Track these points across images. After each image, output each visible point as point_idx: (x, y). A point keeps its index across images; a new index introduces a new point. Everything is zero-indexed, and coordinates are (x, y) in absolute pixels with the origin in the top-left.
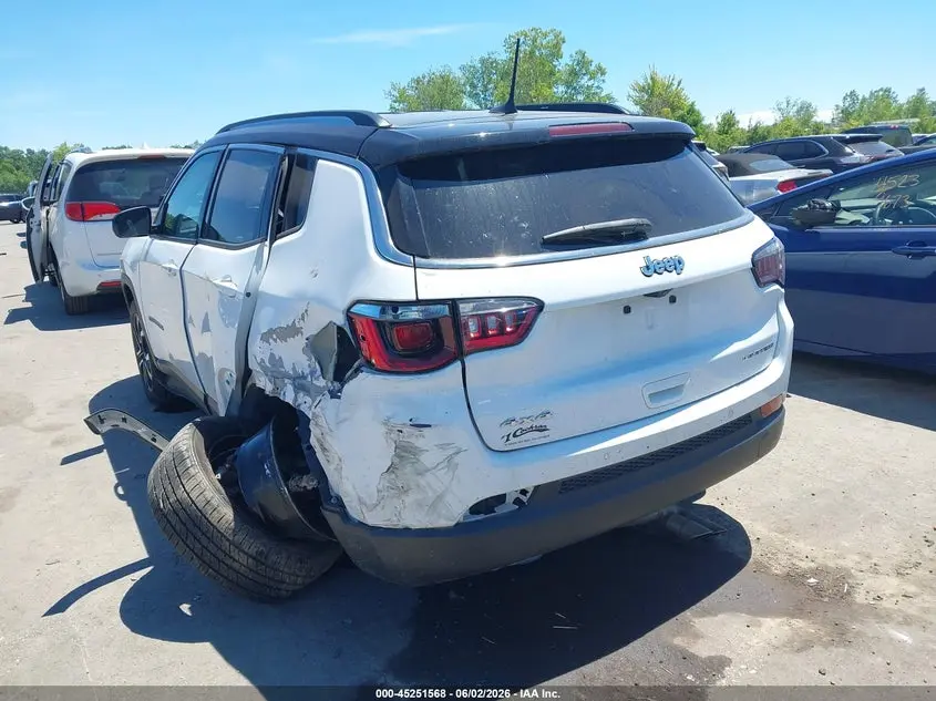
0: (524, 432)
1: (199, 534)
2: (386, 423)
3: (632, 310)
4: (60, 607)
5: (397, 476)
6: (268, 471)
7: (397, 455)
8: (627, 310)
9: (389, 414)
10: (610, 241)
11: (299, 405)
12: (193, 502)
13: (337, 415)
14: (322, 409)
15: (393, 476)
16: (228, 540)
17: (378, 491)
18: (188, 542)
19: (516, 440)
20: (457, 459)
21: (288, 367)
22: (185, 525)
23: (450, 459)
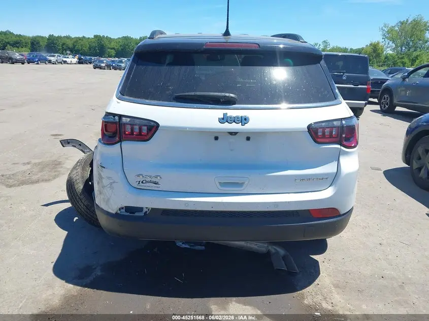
0: (147, 182)
3: (219, 139)
4: (47, 205)
8: (216, 138)
10: (211, 102)
12: (73, 178)
16: (78, 196)
19: (143, 184)
20: (114, 185)
23: (111, 184)
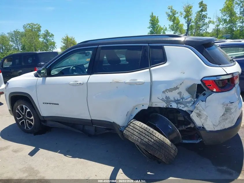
1: (164, 148)
2: (223, 104)
5: (225, 116)
6: (170, 127)
7: (225, 111)
11: (179, 108)
12: (160, 139)
13: (205, 106)
14: (200, 105)
15: (224, 117)
16: (170, 147)
18: (161, 151)
22: (159, 146)
23: (236, 109)
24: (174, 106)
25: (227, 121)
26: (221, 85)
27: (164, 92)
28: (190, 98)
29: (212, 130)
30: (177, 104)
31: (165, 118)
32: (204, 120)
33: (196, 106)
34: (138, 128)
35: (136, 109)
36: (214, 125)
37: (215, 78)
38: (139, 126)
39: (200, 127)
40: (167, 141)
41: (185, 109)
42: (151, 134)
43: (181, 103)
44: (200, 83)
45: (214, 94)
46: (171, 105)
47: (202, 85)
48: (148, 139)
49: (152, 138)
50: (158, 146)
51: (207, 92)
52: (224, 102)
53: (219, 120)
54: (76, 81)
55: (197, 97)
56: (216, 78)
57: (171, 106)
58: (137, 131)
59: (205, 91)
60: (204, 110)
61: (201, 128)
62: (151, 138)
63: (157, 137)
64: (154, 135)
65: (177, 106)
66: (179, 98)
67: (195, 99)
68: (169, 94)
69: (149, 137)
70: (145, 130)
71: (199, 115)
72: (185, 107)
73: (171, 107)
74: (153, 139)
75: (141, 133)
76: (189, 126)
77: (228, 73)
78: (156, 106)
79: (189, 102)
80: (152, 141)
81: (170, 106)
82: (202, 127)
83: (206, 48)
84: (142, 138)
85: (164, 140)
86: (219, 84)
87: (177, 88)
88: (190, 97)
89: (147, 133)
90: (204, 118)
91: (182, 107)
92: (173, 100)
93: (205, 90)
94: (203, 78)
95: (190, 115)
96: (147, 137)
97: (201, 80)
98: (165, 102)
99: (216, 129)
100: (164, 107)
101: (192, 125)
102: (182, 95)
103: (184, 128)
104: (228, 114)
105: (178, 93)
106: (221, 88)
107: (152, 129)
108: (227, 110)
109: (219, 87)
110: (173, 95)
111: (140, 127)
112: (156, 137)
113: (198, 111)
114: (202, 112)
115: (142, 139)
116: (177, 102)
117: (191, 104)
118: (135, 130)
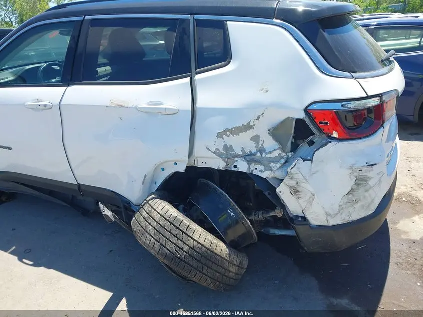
1: (210, 263)
2: (351, 168)
5: (353, 196)
6: (232, 214)
7: (355, 184)
9: (353, 163)
11: (252, 171)
12: (202, 245)
13: (310, 170)
14: (299, 169)
15: (351, 196)
16: (227, 261)
17: (339, 206)
18: (204, 272)
21: (238, 151)
23: (381, 179)
24: (243, 166)
25: (357, 206)
26: (351, 122)
27: (220, 135)
28: (279, 151)
29: (322, 224)
30: (249, 162)
31: (221, 193)
32: (306, 203)
33: (289, 170)
34: (157, 217)
35: (163, 169)
36: (327, 214)
37: (337, 107)
38: (159, 213)
39: (298, 217)
40: (221, 248)
41: (265, 175)
42: (183, 232)
43: (257, 162)
44: (302, 115)
45: (333, 143)
46: (235, 164)
47: (308, 121)
48: (175, 245)
49: (185, 243)
50: (198, 261)
51: (318, 138)
52: (354, 164)
53: (340, 204)
54: (38, 100)
55: (294, 148)
56: (340, 104)
57: (235, 167)
58: (154, 224)
59: (311, 137)
60: (306, 180)
61: (300, 219)
62: (182, 241)
63: (196, 241)
64: (191, 235)
65: (249, 168)
66: (254, 150)
67: (290, 154)
68: (231, 140)
69: (178, 239)
70: (171, 223)
71: (295, 191)
72: (266, 170)
73: (235, 169)
74: (188, 245)
75: (162, 231)
76: (272, 214)
77: (370, 94)
78: (204, 166)
79: (275, 160)
80: (186, 248)
81: (233, 166)
82: (302, 217)
83: (326, 30)
84: (163, 242)
85: (213, 246)
86: (346, 120)
87: (248, 127)
88: (278, 149)
89: (175, 232)
90: (307, 198)
91: (258, 170)
92: (241, 153)
93: (313, 134)
94: (310, 105)
95: (275, 189)
96: (174, 240)
97: (307, 110)
98: (222, 157)
99: (332, 222)
100: (221, 168)
101: (279, 213)
102: (261, 142)
103: (260, 216)
104: (361, 191)
105: (252, 139)
106: (351, 129)
107: (187, 221)
108: (361, 181)
109: (345, 127)
110: (242, 143)
111: (161, 215)
112: (194, 240)
113: (293, 183)
114: (303, 185)
115: (164, 244)
116: (248, 158)
117: (279, 165)
118: (149, 222)
